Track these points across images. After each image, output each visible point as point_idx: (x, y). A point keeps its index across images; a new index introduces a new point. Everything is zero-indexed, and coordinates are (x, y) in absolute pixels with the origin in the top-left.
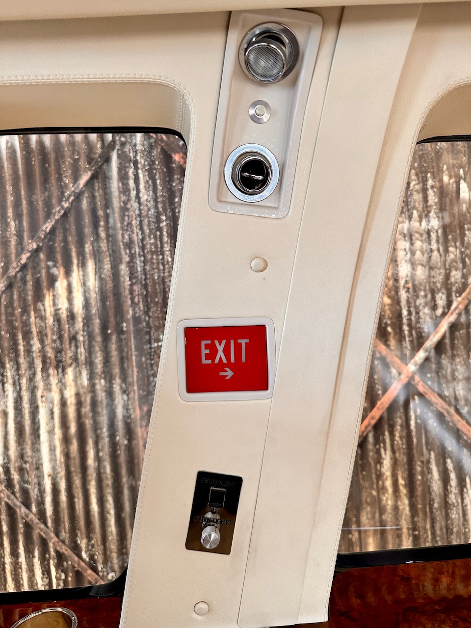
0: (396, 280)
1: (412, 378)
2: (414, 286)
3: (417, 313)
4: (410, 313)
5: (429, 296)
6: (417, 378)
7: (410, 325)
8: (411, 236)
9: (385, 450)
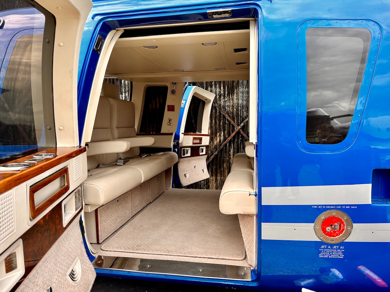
0: (238, 104)
1: (239, 130)
2: (242, 106)
3: (243, 113)
4: (241, 113)
5: (246, 109)
6: (241, 130)
7: (240, 116)
8: (243, 92)
9: (231, 148)
